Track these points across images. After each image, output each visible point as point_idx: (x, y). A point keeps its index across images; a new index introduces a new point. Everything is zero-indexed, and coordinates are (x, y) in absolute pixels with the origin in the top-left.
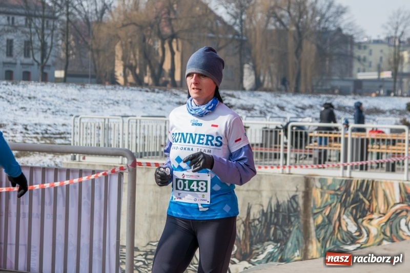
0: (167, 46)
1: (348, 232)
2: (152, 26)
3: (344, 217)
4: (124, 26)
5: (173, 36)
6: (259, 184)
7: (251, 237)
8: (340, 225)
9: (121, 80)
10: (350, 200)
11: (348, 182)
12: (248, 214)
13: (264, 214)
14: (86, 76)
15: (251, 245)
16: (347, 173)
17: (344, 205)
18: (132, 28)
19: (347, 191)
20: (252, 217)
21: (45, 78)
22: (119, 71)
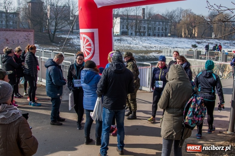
0: (193, 29)
1: (220, 75)
2: (190, 24)
3: (219, 72)
4: (183, 24)
5: (195, 26)
6: (201, 64)
8: (218, 74)
9: (183, 36)
10: (221, 68)
11: (221, 65)
12: (199, 70)
13: (202, 70)
14: (175, 35)
16: (221, 62)
17: (219, 69)
18: (186, 25)
19: (220, 66)
21: (166, 36)
22: (183, 34)
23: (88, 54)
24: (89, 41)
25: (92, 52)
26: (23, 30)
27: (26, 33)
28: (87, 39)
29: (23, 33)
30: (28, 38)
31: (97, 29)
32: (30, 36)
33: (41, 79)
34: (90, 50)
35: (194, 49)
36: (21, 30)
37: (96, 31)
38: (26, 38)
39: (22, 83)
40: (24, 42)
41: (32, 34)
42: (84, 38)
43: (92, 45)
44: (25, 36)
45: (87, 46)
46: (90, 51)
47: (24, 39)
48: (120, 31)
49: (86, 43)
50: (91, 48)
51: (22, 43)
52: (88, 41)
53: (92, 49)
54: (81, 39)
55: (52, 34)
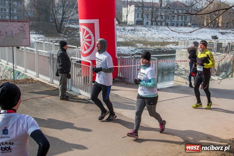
7: (219, 70)
12: (219, 65)
13: (223, 65)
14: (196, 25)
15: (219, 72)
20: (220, 66)
21: (186, 25)
22: (205, 24)
23: (88, 47)
24: (89, 33)
25: (92, 45)
26: (17, 21)
27: (21, 24)
28: (87, 31)
29: (18, 23)
30: (23, 29)
31: (98, 20)
32: (25, 27)
33: (38, 74)
34: (90, 42)
35: (214, 41)
36: (14, 20)
37: (96, 22)
38: (21, 30)
39: (18, 78)
40: (19, 34)
41: (28, 25)
42: (84, 30)
43: (93, 38)
44: (19, 27)
45: (87, 38)
46: (90, 44)
47: (18, 31)
48: (134, 20)
49: (86, 35)
50: (91, 41)
51: (16, 35)
52: (87, 33)
53: (93, 42)
54: (81, 31)
55: (59, 23)
